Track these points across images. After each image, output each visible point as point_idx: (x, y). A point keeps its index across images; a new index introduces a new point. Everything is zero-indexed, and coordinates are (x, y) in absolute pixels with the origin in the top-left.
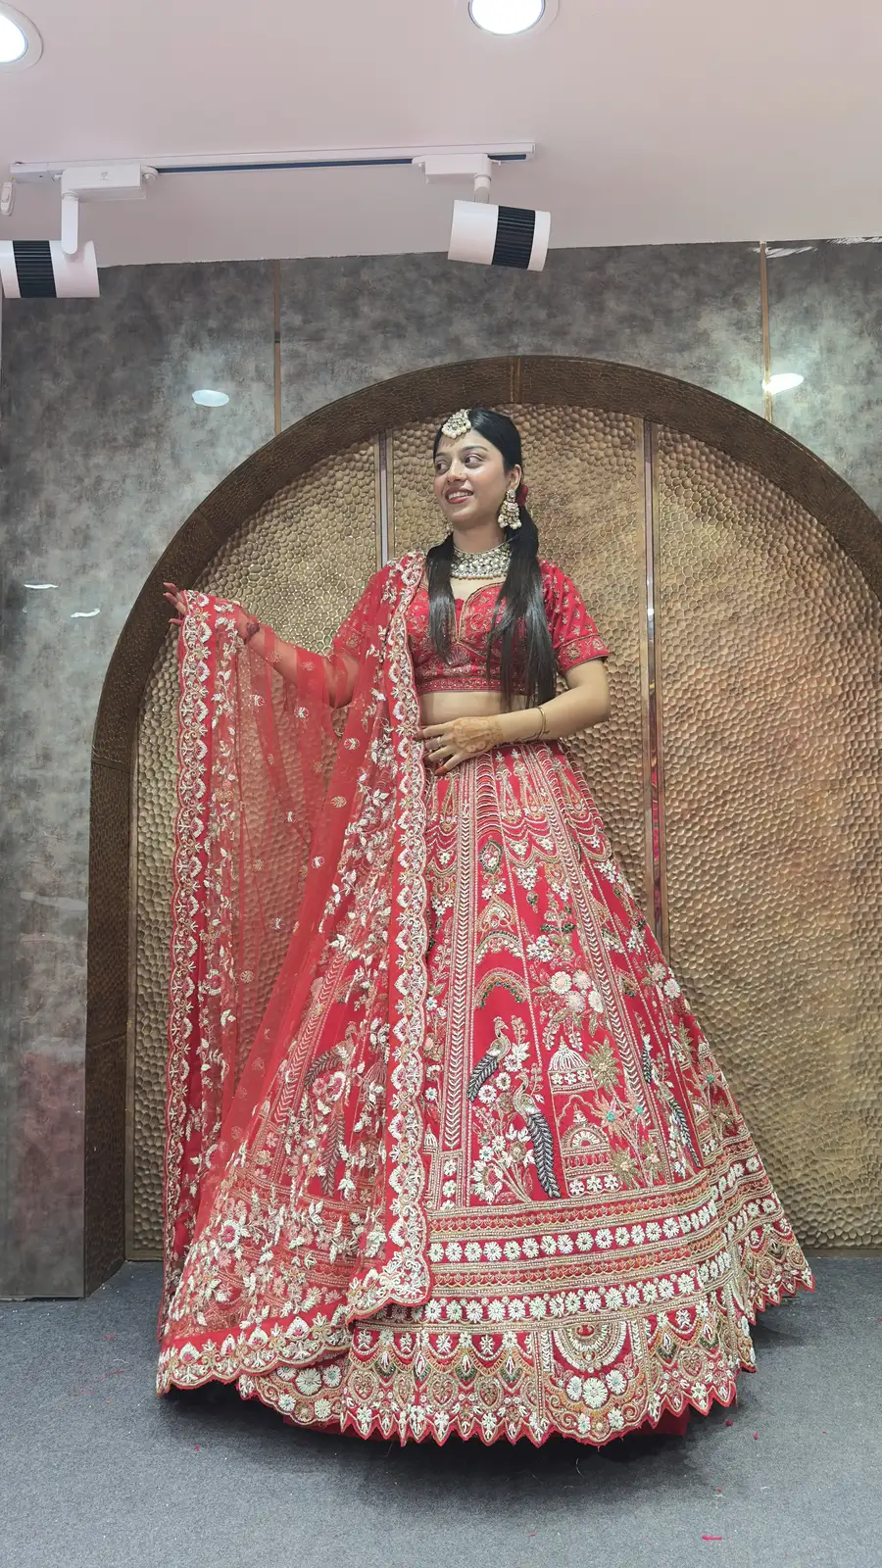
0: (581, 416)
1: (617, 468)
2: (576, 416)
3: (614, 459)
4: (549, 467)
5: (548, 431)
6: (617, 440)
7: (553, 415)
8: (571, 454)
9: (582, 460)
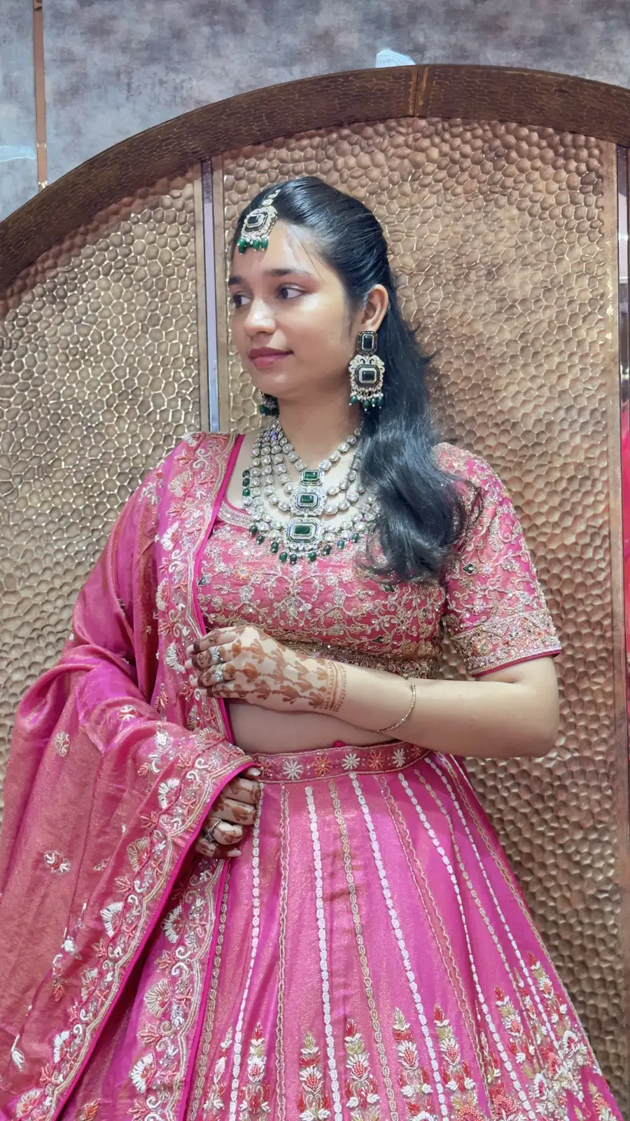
0: (518, 138)
1: (574, 223)
2: (511, 139)
3: (572, 209)
4: (470, 221)
5: (467, 163)
6: (577, 180)
7: (475, 137)
8: (503, 200)
9: (519, 209)
